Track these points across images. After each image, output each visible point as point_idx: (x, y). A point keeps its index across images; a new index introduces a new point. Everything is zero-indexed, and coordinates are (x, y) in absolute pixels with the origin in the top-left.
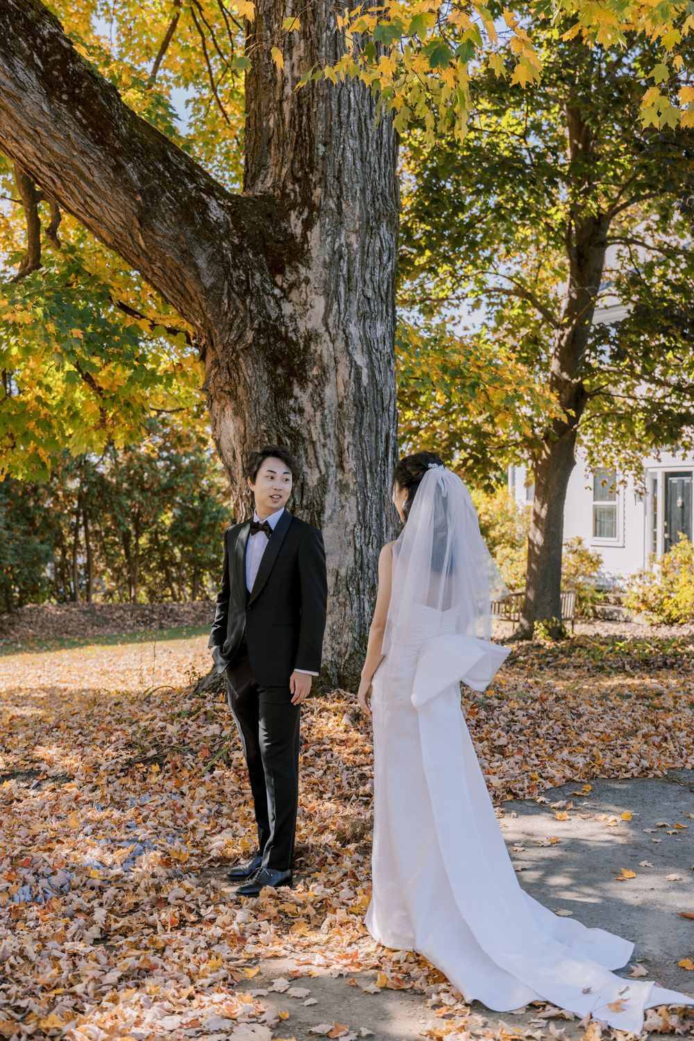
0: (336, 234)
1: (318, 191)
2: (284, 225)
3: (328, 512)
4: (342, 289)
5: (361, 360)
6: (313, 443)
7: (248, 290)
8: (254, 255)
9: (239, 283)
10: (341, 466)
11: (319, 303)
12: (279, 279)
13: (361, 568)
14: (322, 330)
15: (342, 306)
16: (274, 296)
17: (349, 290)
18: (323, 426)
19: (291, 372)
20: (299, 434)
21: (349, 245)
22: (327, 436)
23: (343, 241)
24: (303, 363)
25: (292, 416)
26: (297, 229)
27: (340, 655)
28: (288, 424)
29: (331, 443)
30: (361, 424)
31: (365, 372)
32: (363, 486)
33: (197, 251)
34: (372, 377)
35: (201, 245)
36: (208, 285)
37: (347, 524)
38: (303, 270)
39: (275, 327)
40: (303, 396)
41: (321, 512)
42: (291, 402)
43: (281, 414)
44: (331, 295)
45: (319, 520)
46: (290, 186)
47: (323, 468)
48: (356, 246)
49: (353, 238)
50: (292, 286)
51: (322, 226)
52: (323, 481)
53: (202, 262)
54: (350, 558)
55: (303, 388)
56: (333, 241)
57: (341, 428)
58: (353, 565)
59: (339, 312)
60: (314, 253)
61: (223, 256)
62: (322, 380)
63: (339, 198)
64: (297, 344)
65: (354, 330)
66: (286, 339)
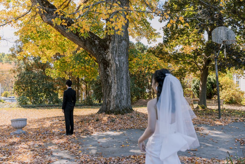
0: (113, 44)
1: (111, 37)
2: (106, 43)
3: (112, 87)
4: (114, 52)
5: (117, 63)
6: (110, 76)
7: (100, 54)
8: (102, 48)
9: (99, 53)
10: (114, 80)
11: (111, 55)
12: (106, 51)
13: (117, 95)
14: (111, 59)
15: (114, 55)
16: (105, 54)
17: (116, 52)
18: (111, 73)
19: (107, 66)
20: (108, 75)
21: (116, 45)
22: (112, 75)
23: (115, 45)
24: (108, 64)
25: (107, 72)
26: (108, 44)
27: (113, 108)
28: (106, 74)
29: (113, 76)
30: (117, 73)
31: (118, 65)
32: (117, 83)
33: (93, 49)
34: (120, 65)
35: (93, 47)
36: (95, 53)
37: (115, 88)
38: (108, 50)
39: (104, 59)
40: (109, 69)
41: (111, 86)
42: (107, 70)
43: (105, 72)
44: (112, 53)
45: (111, 88)
46: (108, 37)
47: (111, 80)
48: (117, 45)
49: (117, 44)
50: (107, 52)
51: (111, 43)
52: (112, 82)
53: (94, 50)
54: (115, 94)
55: (109, 68)
56: (113, 45)
57: (114, 74)
58: (116, 95)
59: (114, 56)
60: (110, 47)
61: (97, 49)
62: (111, 67)
63: (114, 38)
64: (108, 61)
65: (117, 58)
66: (106, 61)
